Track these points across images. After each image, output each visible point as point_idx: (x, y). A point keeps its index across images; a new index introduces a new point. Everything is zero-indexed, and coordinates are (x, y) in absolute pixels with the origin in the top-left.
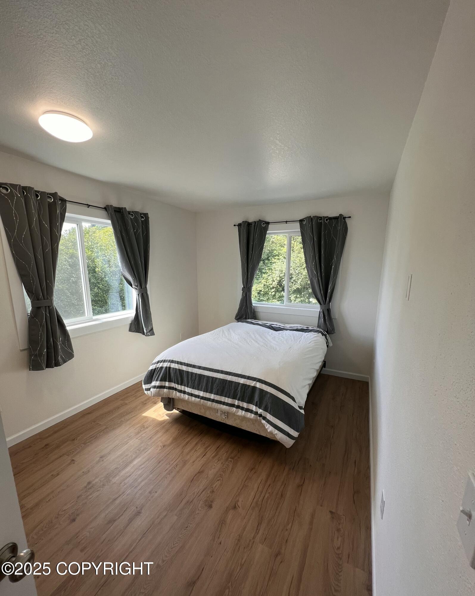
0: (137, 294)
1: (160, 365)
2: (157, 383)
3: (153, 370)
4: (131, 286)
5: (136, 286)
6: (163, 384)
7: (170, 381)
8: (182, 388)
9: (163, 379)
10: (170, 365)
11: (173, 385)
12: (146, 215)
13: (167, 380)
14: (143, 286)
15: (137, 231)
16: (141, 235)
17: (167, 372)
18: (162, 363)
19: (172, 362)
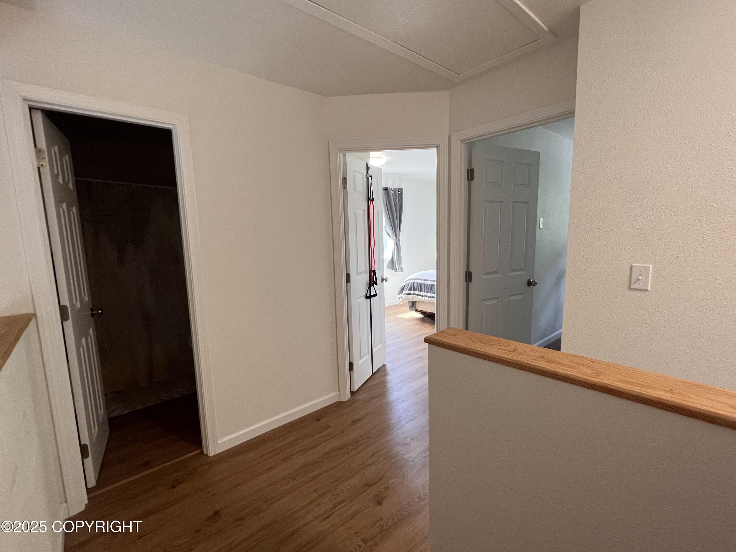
0: (394, 242)
1: (409, 282)
2: (407, 292)
3: (404, 286)
4: (390, 237)
5: (393, 237)
6: (410, 292)
7: (414, 290)
8: (421, 293)
9: (410, 289)
10: (414, 281)
11: (416, 292)
12: (401, 190)
13: (412, 289)
14: (397, 238)
15: (395, 201)
16: (398, 203)
17: (412, 285)
18: (409, 281)
19: (416, 279)
